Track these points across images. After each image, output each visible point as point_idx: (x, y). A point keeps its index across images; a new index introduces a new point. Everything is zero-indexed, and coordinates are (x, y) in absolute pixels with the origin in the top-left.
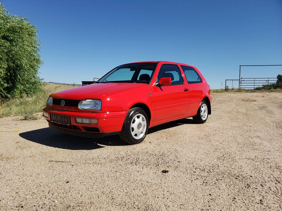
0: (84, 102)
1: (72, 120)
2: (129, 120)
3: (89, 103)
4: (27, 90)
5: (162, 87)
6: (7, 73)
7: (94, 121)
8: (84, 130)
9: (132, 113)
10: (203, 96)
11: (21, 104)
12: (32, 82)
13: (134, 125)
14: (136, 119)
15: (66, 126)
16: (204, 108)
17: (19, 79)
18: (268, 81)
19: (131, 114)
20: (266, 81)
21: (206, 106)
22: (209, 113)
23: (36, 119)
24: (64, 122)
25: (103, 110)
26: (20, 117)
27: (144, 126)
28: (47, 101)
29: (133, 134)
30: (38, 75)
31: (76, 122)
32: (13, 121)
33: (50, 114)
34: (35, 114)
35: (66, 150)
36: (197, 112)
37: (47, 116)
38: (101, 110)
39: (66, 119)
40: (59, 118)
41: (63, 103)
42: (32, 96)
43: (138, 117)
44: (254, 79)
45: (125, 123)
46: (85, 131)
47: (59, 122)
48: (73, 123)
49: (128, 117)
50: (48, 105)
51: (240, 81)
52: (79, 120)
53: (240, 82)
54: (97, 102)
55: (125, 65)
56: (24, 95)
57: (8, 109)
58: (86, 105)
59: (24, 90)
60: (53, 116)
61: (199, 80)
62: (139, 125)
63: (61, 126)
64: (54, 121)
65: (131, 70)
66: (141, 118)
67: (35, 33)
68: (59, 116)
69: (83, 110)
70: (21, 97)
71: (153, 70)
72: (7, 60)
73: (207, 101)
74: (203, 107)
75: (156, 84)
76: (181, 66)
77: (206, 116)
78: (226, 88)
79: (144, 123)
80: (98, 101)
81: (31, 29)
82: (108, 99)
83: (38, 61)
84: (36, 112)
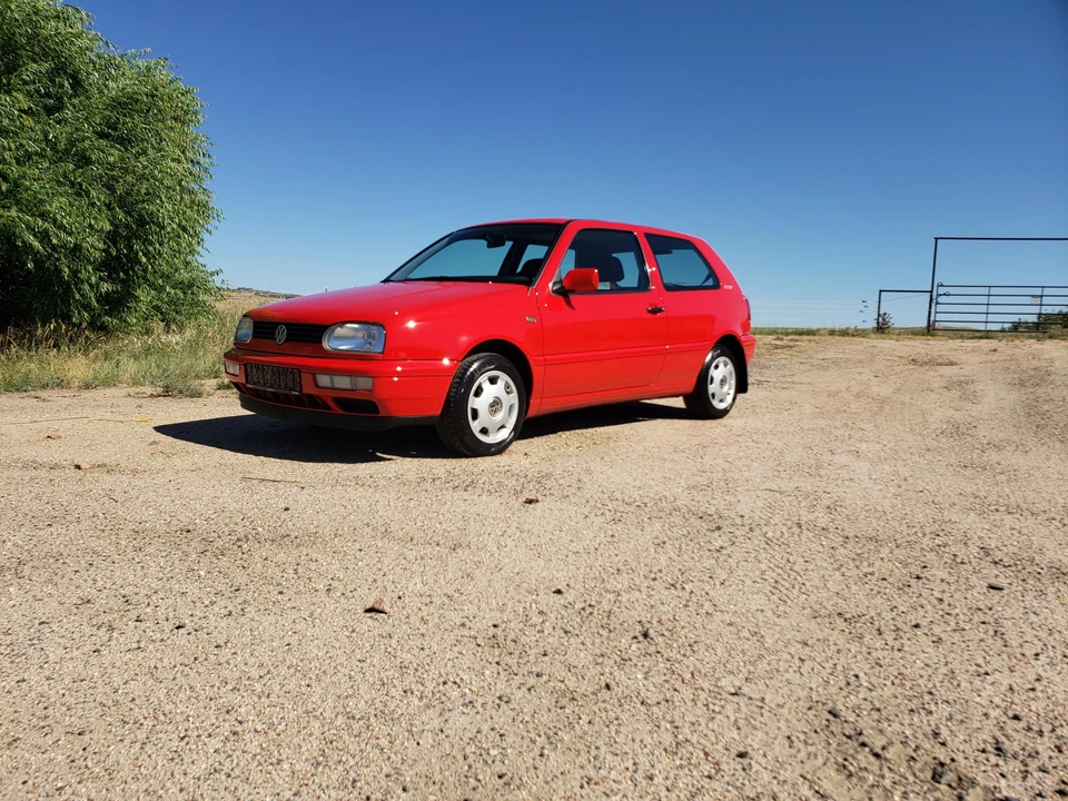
0: (339, 331)
1: (306, 378)
2: (463, 386)
3: (351, 333)
4: (164, 307)
5: (572, 297)
6: (109, 247)
7: (365, 383)
8: (337, 410)
9: (475, 366)
10: (719, 333)
11: (148, 351)
12: (182, 283)
13: (479, 403)
14: (487, 386)
15: (288, 399)
16: (722, 371)
17: (145, 271)
18: (1042, 296)
19: (471, 370)
20: (1033, 296)
21: (730, 367)
22: (742, 387)
23: (199, 395)
24: (283, 385)
25: (390, 355)
26: (149, 390)
27: (511, 407)
28: (237, 330)
29: (475, 426)
30: (199, 259)
31: (317, 386)
32: (130, 399)
33: (245, 365)
34: (195, 383)
35: (286, 462)
36: (694, 384)
37: (237, 373)
38: (382, 353)
39: (290, 377)
40: (269, 377)
41: (282, 334)
42: (181, 328)
43: (493, 381)
44: (986, 291)
45: (452, 394)
46: (341, 412)
47: (271, 387)
48: (308, 389)
49: (461, 378)
50: (238, 342)
51: (934, 297)
52: (324, 380)
53: (931, 300)
54: (375, 330)
55: (477, 230)
56: (158, 326)
57: (107, 367)
58: (344, 339)
59: (157, 308)
60: (254, 370)
61: (710, 282)
62: (495, 405)
63: (276, 397)
64: (255, 384)
65: (489, 246)
66: (501, 384)
67: (195, 113)
68: (270, 371)
69: (336, 354)
70: (148, 332)
71: (551, 244)
72: (108, 206)
73: (734, 349)
74: (717, 367)
75: (555, 288)
76: (646, 234)
77: (729, 399)
78: (881, 320)
79: (514, 398)
80: (375, 328)
81: (183, 99)
82: (411, 324)
83: (203, 208)
84: (197, 377)
